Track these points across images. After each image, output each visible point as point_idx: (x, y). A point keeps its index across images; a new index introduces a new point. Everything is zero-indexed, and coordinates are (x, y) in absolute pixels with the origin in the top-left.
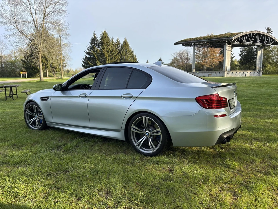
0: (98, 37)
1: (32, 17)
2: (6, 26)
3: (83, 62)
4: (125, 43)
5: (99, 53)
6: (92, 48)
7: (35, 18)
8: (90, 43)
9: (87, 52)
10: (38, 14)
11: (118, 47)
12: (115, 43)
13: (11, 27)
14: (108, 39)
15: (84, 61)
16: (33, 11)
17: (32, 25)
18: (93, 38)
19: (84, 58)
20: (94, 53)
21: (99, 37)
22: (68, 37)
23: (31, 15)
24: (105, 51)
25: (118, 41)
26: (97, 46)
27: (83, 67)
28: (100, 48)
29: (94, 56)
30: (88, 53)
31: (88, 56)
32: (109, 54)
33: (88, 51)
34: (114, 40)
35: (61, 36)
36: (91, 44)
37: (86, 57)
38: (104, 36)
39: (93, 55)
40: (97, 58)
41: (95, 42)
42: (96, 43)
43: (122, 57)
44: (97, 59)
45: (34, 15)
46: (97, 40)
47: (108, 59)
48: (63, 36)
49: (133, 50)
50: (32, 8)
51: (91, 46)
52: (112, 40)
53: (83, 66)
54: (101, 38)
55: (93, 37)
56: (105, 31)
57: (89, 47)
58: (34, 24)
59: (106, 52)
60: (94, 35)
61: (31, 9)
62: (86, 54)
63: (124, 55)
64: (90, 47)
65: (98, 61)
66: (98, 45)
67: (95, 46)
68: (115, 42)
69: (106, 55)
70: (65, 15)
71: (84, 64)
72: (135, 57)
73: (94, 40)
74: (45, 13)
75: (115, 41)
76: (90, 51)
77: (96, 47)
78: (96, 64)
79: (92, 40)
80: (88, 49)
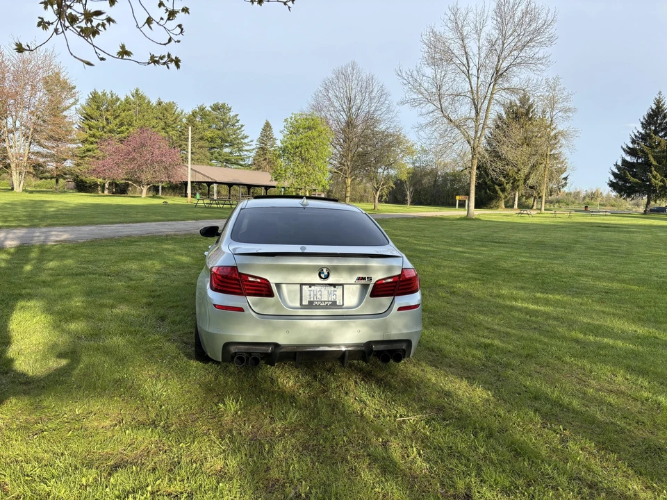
1: (470, 82)
2: (420, 108)
3: (614, 174)
5: (663, 152)
6: (644, 138)
7: (474, 86)
8: (642, 123)
9: (629, 148)
10: (482, 77)
15: (616, 171)
16: (474, 71)
17: (468, 100)
18: (652, 110)
19: (620, 163)
20: (647, 150)
22: (570, 114)
23: (467, 79)
27: (610, 189)
29: (648, 160)
30: (631, 152)
31: (629, 158)
33: (631, 146)
36: (644, 126)
37: (624, 161)
39: (645, 155)
40: (655, 163)
41: (659, 122)
42: (660, 124)
44: (655, 167)
45: (474, 80)
48: (560, 114)
50: (471, 65)
51: (643, 132)
53: (612, 185)
55: (654, 107)
57: (637, 134)
58: (471, 97)
60: (658, 101)
61: (469, 67)
62: (624, 155)
64: (641, 133)
65: (655, 173)
67: (656, 132)
71: (614, 181)
73: (656, 113)
76: (638, 144)
77: (660, 135)
78: (649, 180)
79: (649, 116)
80: (633, 142)
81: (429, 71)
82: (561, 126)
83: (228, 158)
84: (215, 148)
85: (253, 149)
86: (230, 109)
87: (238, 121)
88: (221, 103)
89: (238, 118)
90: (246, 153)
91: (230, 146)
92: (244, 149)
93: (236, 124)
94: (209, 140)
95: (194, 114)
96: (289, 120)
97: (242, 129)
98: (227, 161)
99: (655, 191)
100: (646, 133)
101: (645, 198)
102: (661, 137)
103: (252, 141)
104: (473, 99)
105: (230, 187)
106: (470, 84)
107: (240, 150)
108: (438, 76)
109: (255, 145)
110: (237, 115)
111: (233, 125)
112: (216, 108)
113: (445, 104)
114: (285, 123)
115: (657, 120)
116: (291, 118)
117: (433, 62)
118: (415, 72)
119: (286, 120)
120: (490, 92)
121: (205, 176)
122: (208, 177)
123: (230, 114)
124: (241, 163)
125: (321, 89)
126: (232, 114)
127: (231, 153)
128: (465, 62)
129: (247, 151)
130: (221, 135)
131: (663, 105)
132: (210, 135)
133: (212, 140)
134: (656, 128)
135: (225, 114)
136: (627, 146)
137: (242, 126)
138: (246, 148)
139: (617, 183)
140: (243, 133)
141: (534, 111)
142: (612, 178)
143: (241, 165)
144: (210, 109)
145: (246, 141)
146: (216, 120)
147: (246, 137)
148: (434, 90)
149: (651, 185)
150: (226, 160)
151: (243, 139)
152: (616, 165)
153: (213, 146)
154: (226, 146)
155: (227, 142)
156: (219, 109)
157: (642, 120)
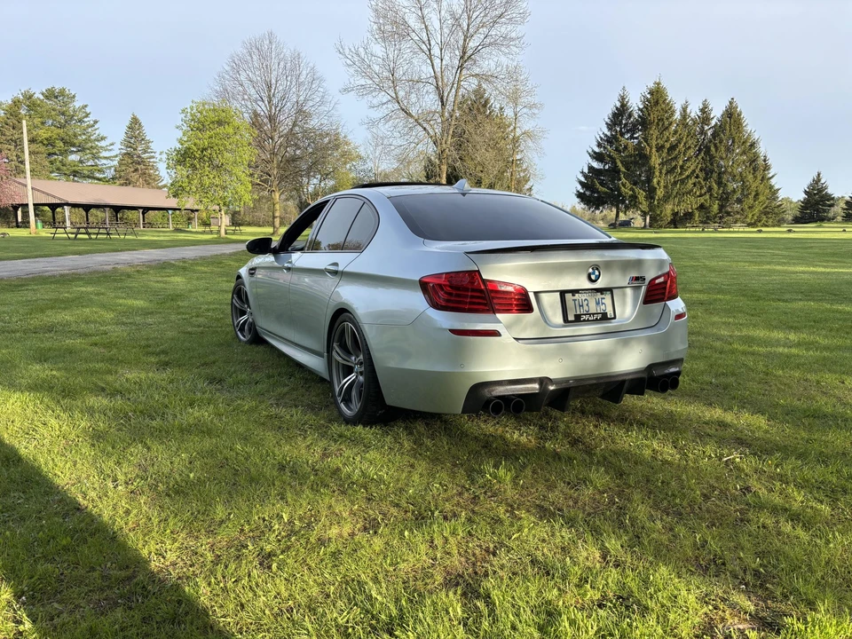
0: (634, 105)
1: (433, 65)
2: (370, 98)
3: (581, 183)
4: (732, 115)
5: (631, 156)
6: (610, 140)
7: (438, 69)
8: (607, 124)
9: (595, 153)
10: (446, 58)
11: (703, 132)
12: (692, 119)
13: (383, 97)
14: (669, 110)
15: (583, 179)
16: (436, 51)
17: (431, 88)
18: (617, 108)
19: (586, 171)
20: (614, 154)
21: (635, 103)
22: (536, 111)
23: (429, 61)
24: (651, 149)
25: (705, 112)
26: (628, 132)
27: (578, 200)
28: (636, 138)
29: (616, 166)
30: (598, 157)
31: (596, 165)
32: (664, 155)
33: (597, 150)
34: (688, 111)
35: (518, 110)
36: (610, 127)
37: (591, 168)
38: (656, 98)
39: (613, 161)
40: (623, 169)
41: (624, 122)
42: (626, 125)
43: (712, 164)
44: (624, 174)
45: (437, 62)
46: (630, 115)
47: (657, 174)
48: (525, 110)
49: (755, 136)
50: (433, 43)
51: (609, 134)
52: (684, 109)
53: (579, 195)
54: (641, 107)
55: (618, 105)
56: (658, 84)
57: (603, 136)
58: (435, 83)
59: (654, 150)
60: (623, 99)
61: (430, 45)
62: (590, 161)
63: (722, 158)
64: (606, 136)
65: (624, 180)
66: (633, 130)
67: (622, 135)
68: (693, 115)
69: (655, 160)
70: (517, 50)
71: (582, 191)
72: (765, 161)
73: (621, 113)
74: (464, 53)
75: (694, 111)
76: (605, 148)
77: (626, 137)
78: (618, 189)
79: (615, 115)
80: (599, 145)
81: (378, 49)
82: (525, 125)
83: (76, 168)
84: (55, 154)
85: (116, 156)
86: (74, 96)
87: (87, 115)
88: (58, 87)
89: (88, 110)
90: (104, 161)
91: (79, 151)
92: (101, 155)
93: (85, 120)
94: (45, 142)
95: (16, 103)
96: (189, 110)
97: (96, 127)
98: (75, 173)
99: (623, 202)
100: (612, 135)
101: (614, 210)
102: (627, 139)
103: (112, 144)
104: (437, 88)
105: (87, 211)
106: (433, 68)
107: (95, 157)
108: (391, 56)
109: (118, 149)
110: (86, 106)
111: (81, 121)
112: (51, 95)
113: (401, 94)
115: (622, 119)
116: (192, 109)
117: (384, 37)
118: (361, 50)
119: (183, 111)
120: (457, 79)
121: (48, 194)
122: (54, 197)
123: (75, 103)
124: (97, 175)
125: (227, 68)
126: (77, 104)
127: (81, 162)
128: (425, 39)
129: (106, 158)
130: (63, 135)
131: (628, 102)
132: (45, 136)
133: (50, 142)
134: (621, 129)
135: (65, 104)
136: (593, 151)
137: (96, 122)
138: (104, 154)
139: (584, 193)
140: (97, 132)
141: (491, 106)
142: (579, 188)
143: (99, 179)
144: (42, 97)
145: (103, 144)
146: (53, 113)
147: (103, 138)
148: (386, 74)
149: (620, 194)
150: (74, 171)
151: (98, 141)
152: (582, 172)
153: (51, 151)
154: (72, 152)
155: (73, 145)
156: (56, 97)
157: (608, 121)
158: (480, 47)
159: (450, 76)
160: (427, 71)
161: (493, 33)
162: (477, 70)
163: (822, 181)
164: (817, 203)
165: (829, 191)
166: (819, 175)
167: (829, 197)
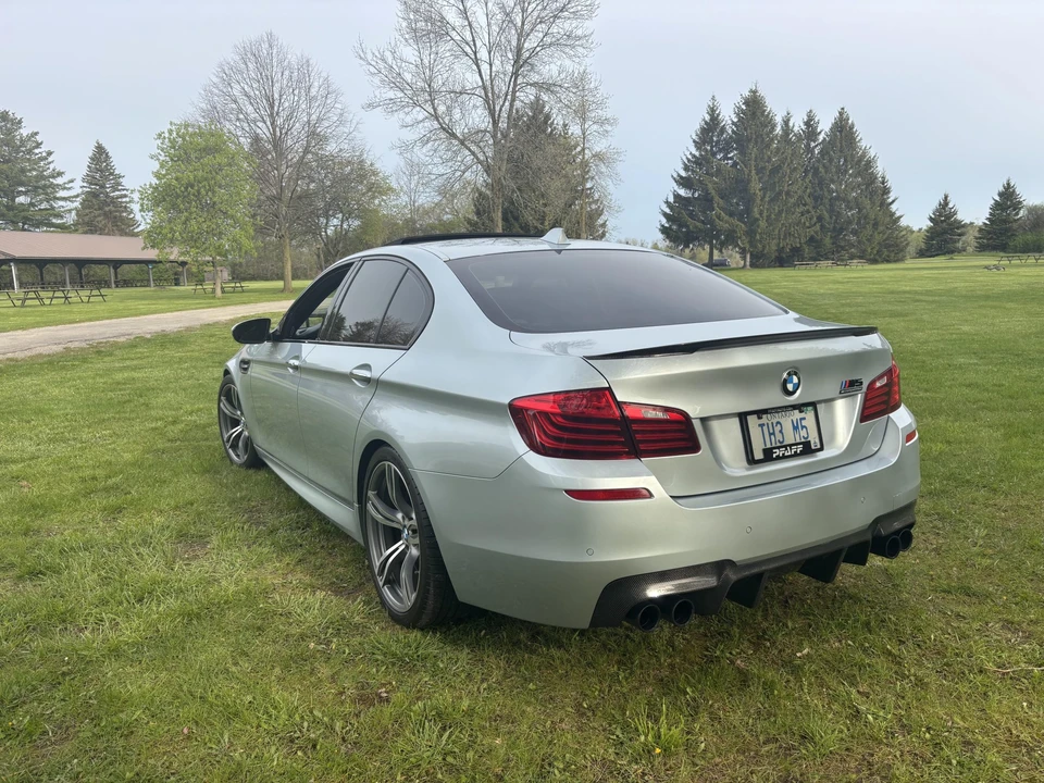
0: (727, 118)
1: (480, 73)
2: (402, 115)
3: (665, 215)
4: (843, 129)
6: (698, 161)
7: (486, 77)
8: (694, 141)
9: (681, 177)
10: (497, 62)
11: (809, 150)
12: (795, 135)
13: (418, 114)
14: (769, 122)
15: (668, 211)
16: (483, 54)
17: (480, 102)
18: (706, 123)
19: (671, 200)
20: (705, 179)
21: (728, 115)
22: (609, 128)
23: (475, 67)
24: (750, 171)
25: (811, 126)
26: (720, 151)
27: (662, 236)
28: (731, 158)
29: (708, 194)
30: (684, 182)
31: (682, 192)
32: (766, 178)
33: (683, 174)
34: (791, 124)
35: (586, 126)
36: (698, 145)
37: (677, 196)
38: (753, 107)
39: (704, 187)
40: (716, 197)
41: (715, 139)
42: (718, 142)
43: (821, 189)
44: (718, 202)
45: (485, 68)
46: (723, 130)
47: (758, 202)
48: (595, 127)
49: (872, 153)
50: (479, 44)
51: (697, 154)
52: (786, 122)
53: (664, 230)
54: (736, 120)
55: (707, 118)
56: (754, 92)
57: (690, 157)
58: (483, 94)
59: (753, 172)
60: (712, 111)
61: (475, 45)
62: (676, 188)
63: (833, 181)
64: (694, 156)
65: (718, 211)
66: (726, 150)
67: (714, 154)
68: (796, 129)
69: (756, 186)
70: (584, 51)
71: (667, 225)
72: (883, 183)
73: (712, 126)
74: (519, 56)
75: (798, 124)
76: (692, 171)
77: (719, 157)
78: (711, 222)
79: (703, 131)
80: (686, 168)
81: (409, 53)
82: (596, 145)
83: (26, 213)
85: (77, 196)
86: (20, 122)
87: (38, 145)
89: (39, 139)
90: (61, 203)
91: (29, 191)
92: (58, 195)
93: (36, 151)
97: (50, 159)
98: (26, 220)
99: (717, 237)
100: (701, 155)
101: (707, 247)
102: (720, 160)
103: (72, 181)
104: (486, 100)
105: (41, 267)
106: (481, 76)
107: (50, 198)
108: (426, 61)
109: (78, 187)
110: (36, 134)
111: (30, 152)
113: (441, 109)
114: (159, 142)
115: (712, 137)
116: (170, 132)
117: (417, 36)
118: (388, 55)
119: (159, 136)
120: (511, 89)
123: (21, 131)
124: (54, 221)
125: (215, 80)
126: (25, 132)
127: (32, 204)
128: (469, 38)
129: (64, 199)
130: (7, 171)
131: (718, 115)
134: (712, 147)
135: (10, 131)
136: (679, 175)
137: (50, 153)
138: (62, 193)
139: (670, 228)
140: (52, 166)
141: (552, 123)
142: (664, 221)
143: (54, 225)
145: (59, 181)
147: (60, 174)
148: (421, 84)
149: (714, 227)
150: (23, 217)
151: (54, 177)
152: (667, 202)
154: (20, 193)
155: (21, 184)
157: (694, 137)
158: (538, 49)
159: (501, 86)
160: (472, 79)
161: (554, 30)
162: (535, 78)
163: (950, 205)
164: (945, 232)
165: (959, 217)
166: (946, 197)
167: (959, 225)
